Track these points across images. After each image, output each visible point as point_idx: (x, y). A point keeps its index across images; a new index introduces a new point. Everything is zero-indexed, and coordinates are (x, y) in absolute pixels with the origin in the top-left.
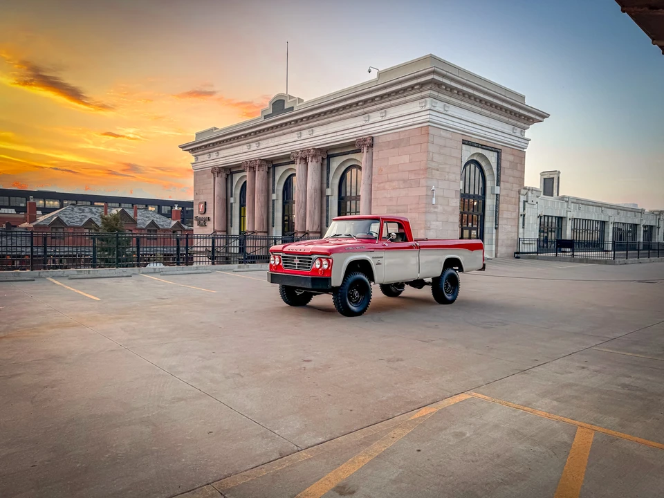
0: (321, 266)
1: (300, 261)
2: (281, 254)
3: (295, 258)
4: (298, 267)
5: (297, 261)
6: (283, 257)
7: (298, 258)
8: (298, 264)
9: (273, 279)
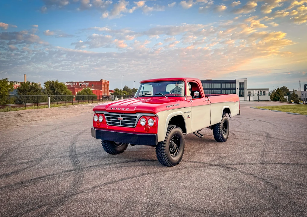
0: (147, 123)
1: (124, 119)
2: (105, 113)
3: (119, 116)
4: (122, 124)
5: (120, 119)
6: (106, 115)
7: (122, 116)
8: (122, 121)
9: (98, 135)
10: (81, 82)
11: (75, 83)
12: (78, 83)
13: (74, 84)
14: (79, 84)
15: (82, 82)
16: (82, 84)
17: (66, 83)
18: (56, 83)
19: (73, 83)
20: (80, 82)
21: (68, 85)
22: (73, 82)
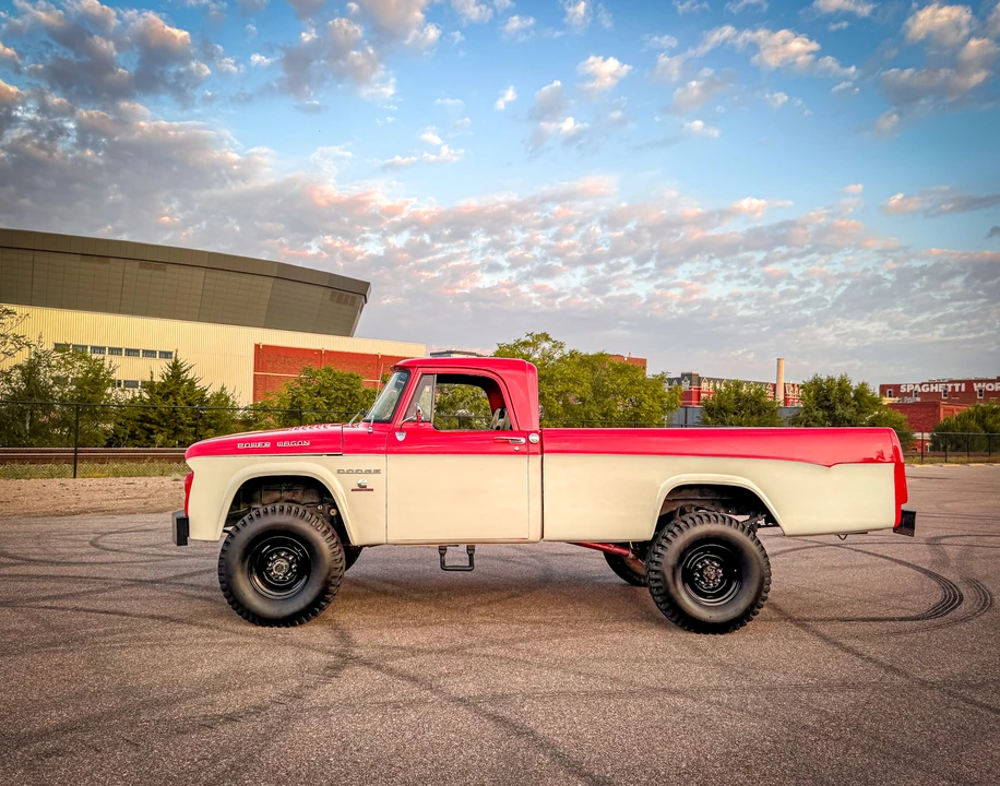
10: (982, 381)
11: (957, 385)
12: (969, 383)
13: (953, 388)
14: (976, 387)
15: (987, 381)
16: (986, 386)
17: (921, 385)
18: (840, 384)
19: (950, 386)
20: (977, 381)
21: (929, 392)
22: (950, 382)
